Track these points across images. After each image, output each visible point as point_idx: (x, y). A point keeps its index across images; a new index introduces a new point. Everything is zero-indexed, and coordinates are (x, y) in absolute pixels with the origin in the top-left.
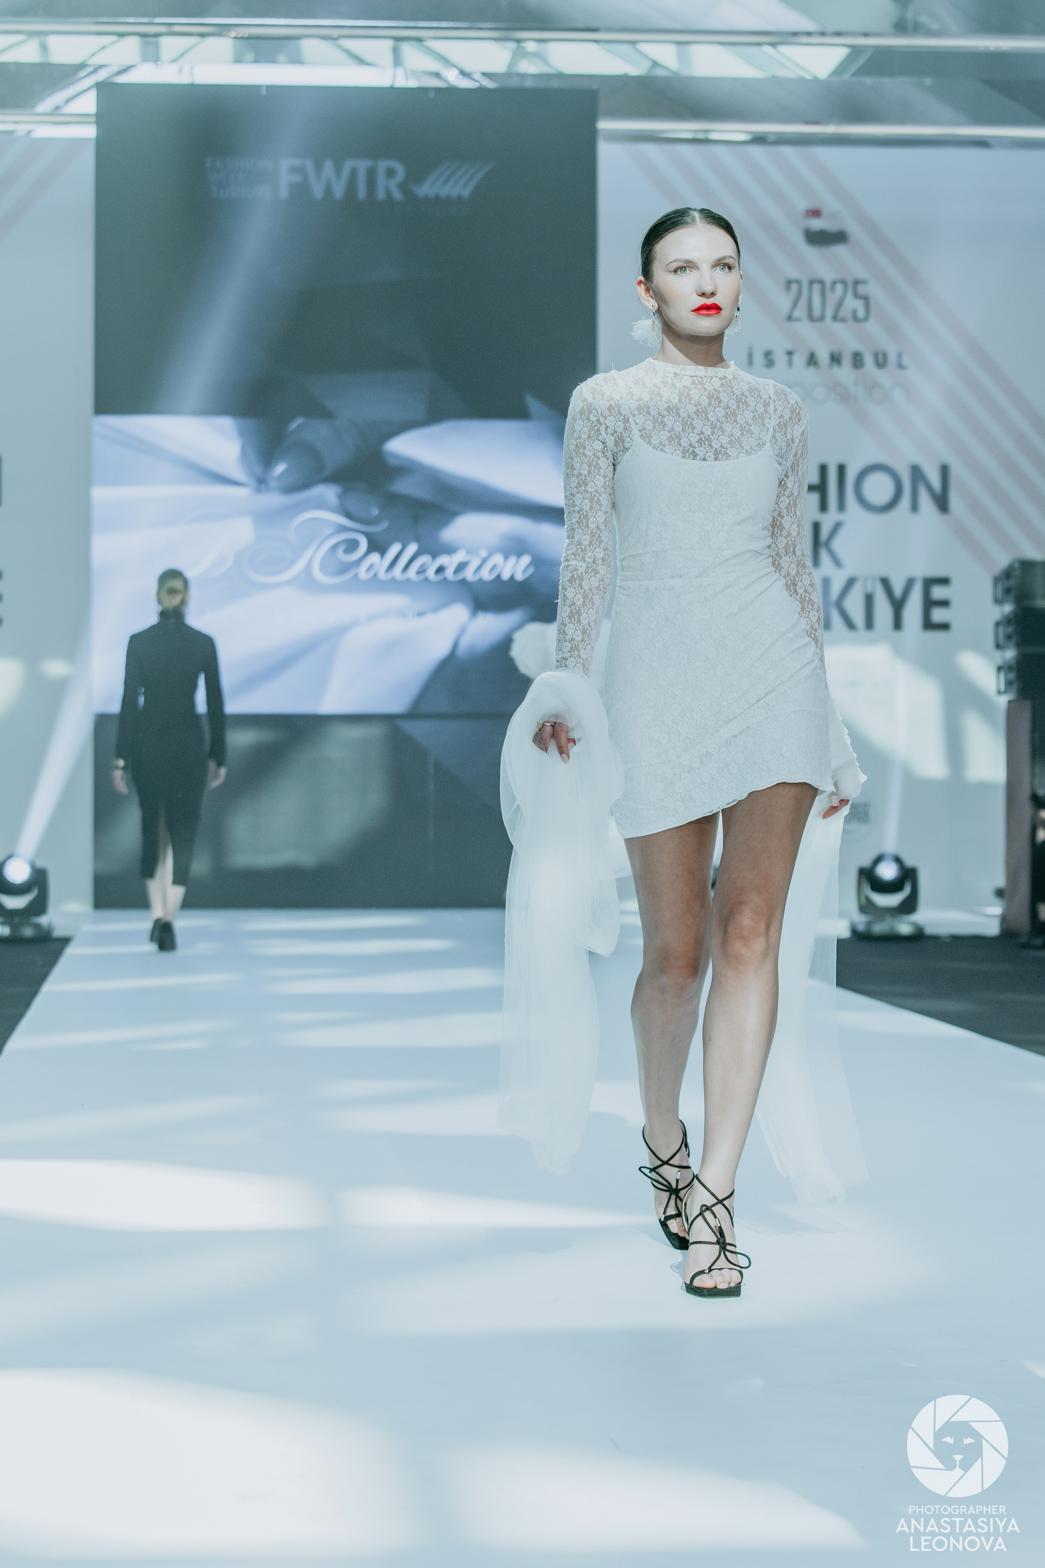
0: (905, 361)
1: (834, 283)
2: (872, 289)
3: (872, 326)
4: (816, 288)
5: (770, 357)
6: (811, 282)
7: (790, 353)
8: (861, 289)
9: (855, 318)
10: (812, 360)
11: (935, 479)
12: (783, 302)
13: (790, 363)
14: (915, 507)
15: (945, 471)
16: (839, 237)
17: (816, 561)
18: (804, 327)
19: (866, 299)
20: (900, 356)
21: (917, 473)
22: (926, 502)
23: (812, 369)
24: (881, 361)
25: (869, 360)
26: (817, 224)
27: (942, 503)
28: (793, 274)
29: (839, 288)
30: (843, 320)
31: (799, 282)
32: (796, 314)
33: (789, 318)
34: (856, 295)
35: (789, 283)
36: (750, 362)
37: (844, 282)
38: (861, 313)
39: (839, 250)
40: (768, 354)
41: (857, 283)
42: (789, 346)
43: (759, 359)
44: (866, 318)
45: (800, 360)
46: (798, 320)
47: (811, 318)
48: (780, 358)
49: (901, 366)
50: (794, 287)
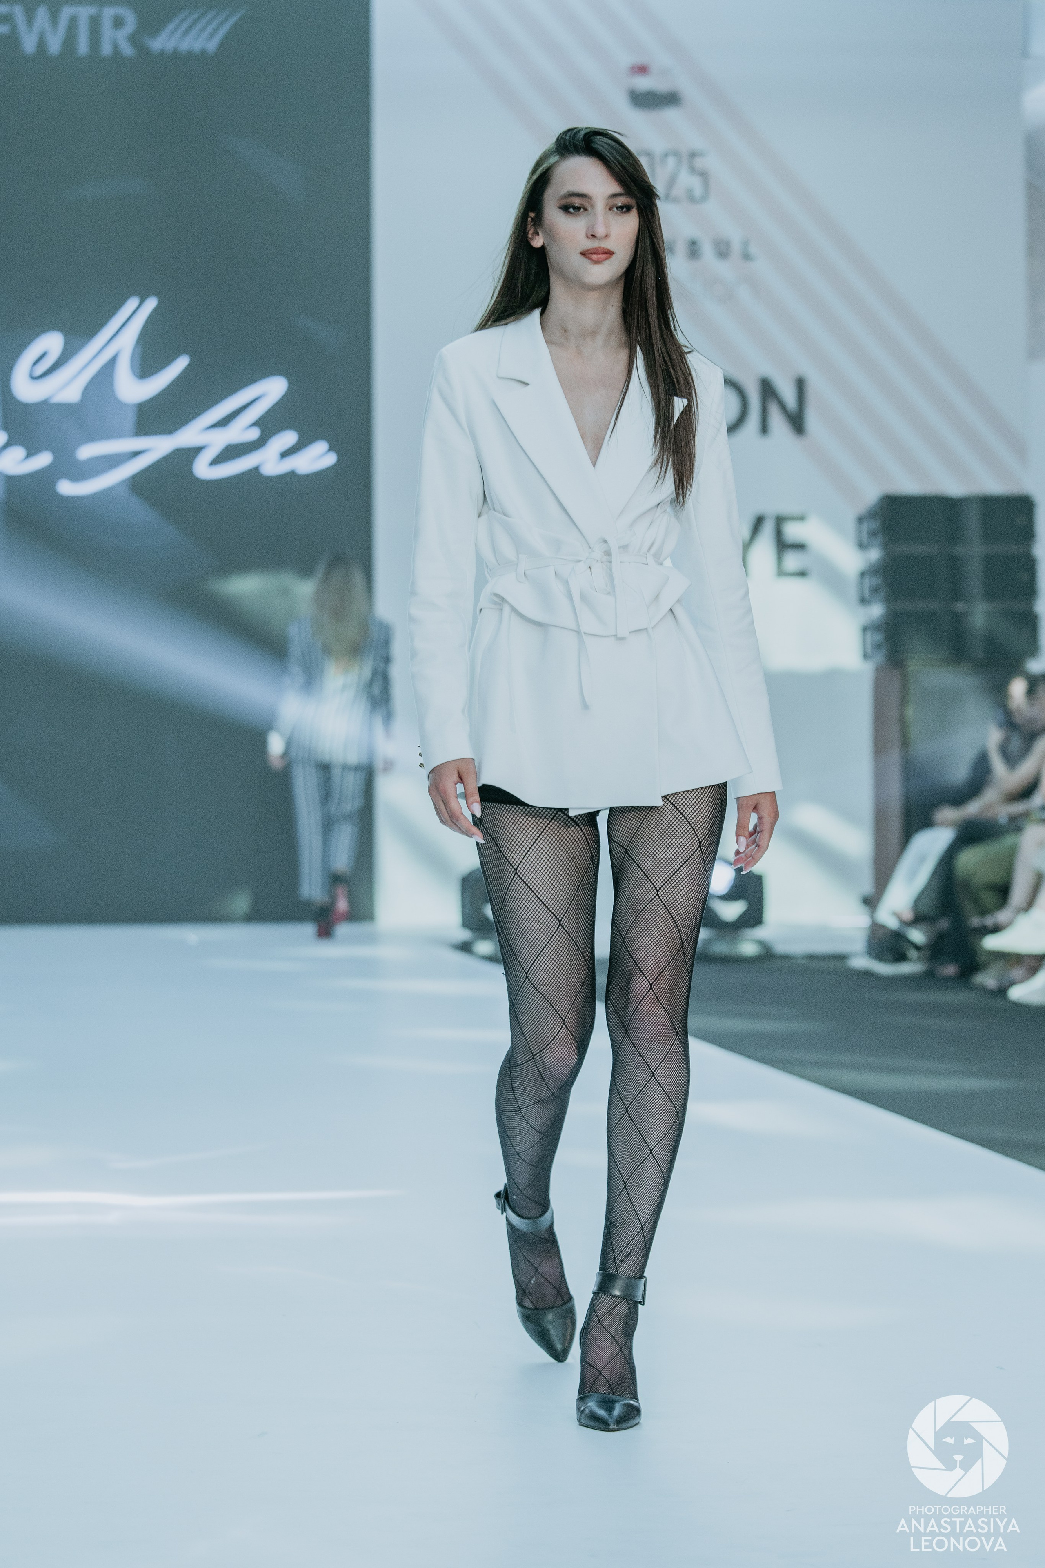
0: (753, 249)
1: (666, 155)
2: (711, 162)
3: (712, 208)
8: (699, 163)
9: (691, 198)
11: (789, 395)
14: (764, 429)
15: (801, 385)
16: (671, 99)
19: (704, 175)
20: (746, 244)
21: (767, 389)
22: (777, 420)
24: (723, 251)
25: (707, 250)
26: (643, 83)
27: (797, 423)
29: (671, 161)
30: (676, 200)
34: (692, 170)
37: (676, 154)
38: (698, 192)
39: (670, 114)
41: (693, 155)
44: (705, 198)
49: (747, 257)
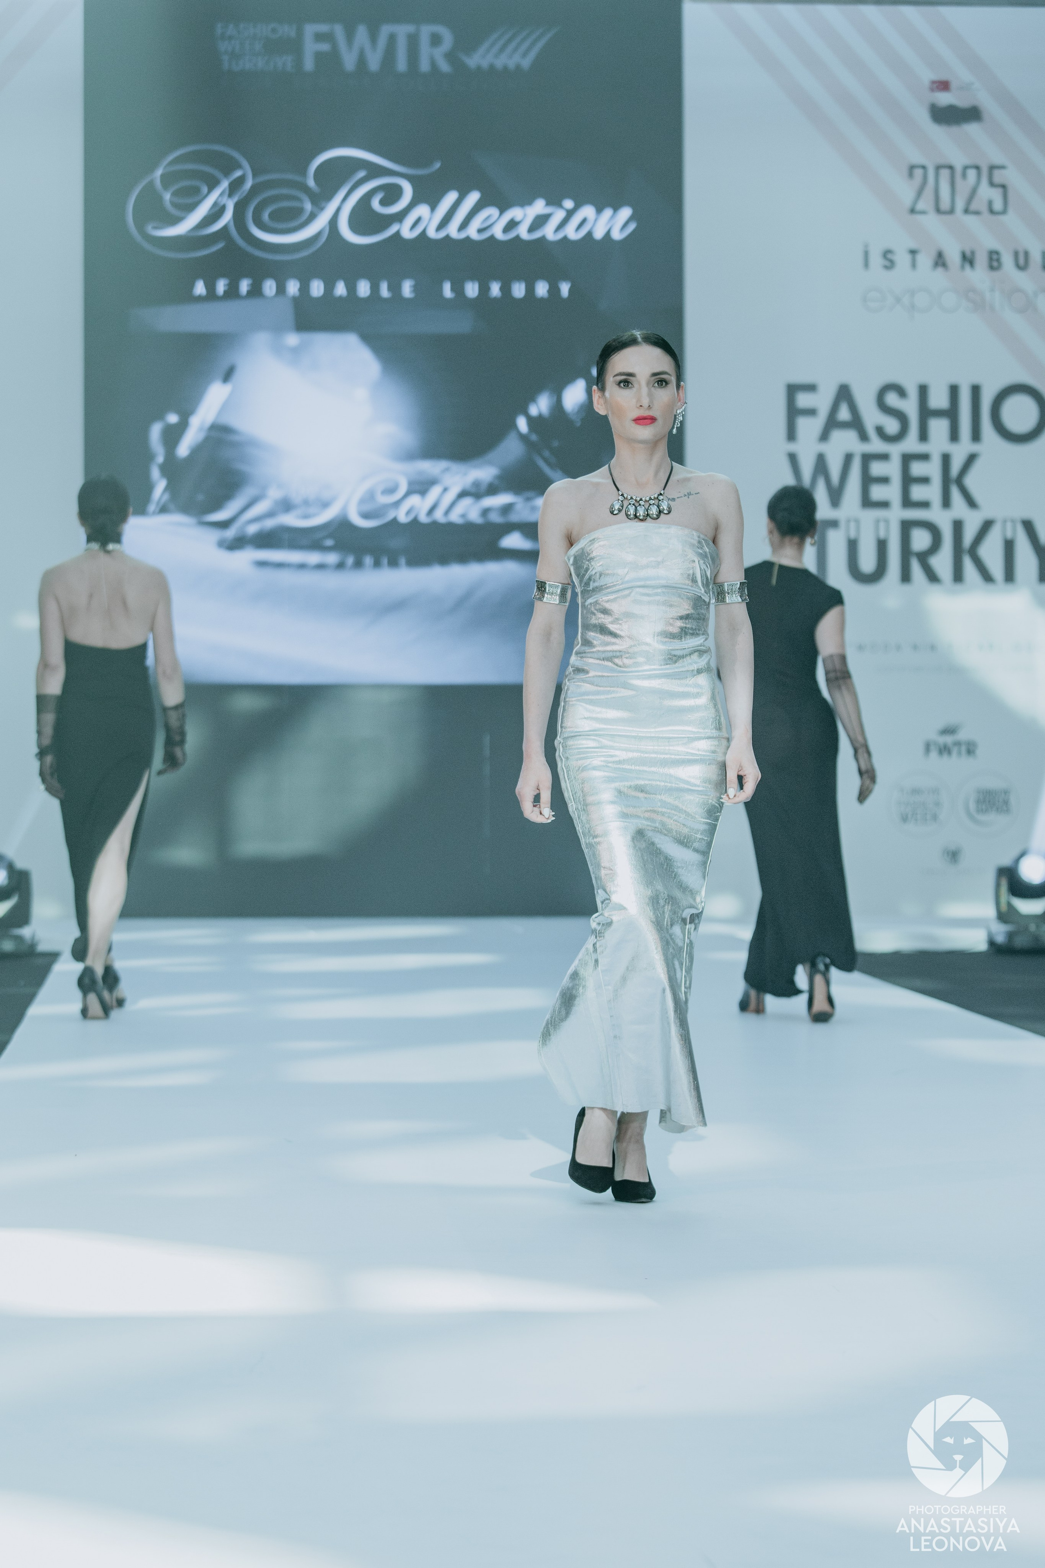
1: (966, 168)
2: (1010, 175)
3: (1011, 220)
4: (945, 174)
5: (889, 256)
6: (938, 168)
7: (913, 252)
8: (998, 176)
9: (991, 211)
10: (940, 261)
12: (905, 191)
13: (914, 265)
16: (972, 114)
17: (946, 502)
18: (931, 222)
19: (1004, 188)
23: (940, 270)
24: (1022, 262)
25: (1007, 261)
26: (944, 99)
28: (917, 158)
29: (972, 174)
30: (977, 213)
31: (924, 167)
32: (920, 206)
33: (913, 211)
34: (992, 183)
35: (912, 168)
36: (866, 264)
37: (977, 168)
38: (998, 205)
39: (971, 129)
40: (887, 255)
41: (992, 169)
42: (913, 245)
43: (876, 260)
44: (1004, 210)
45: (925, 260)
46: (923, 212)
47: (938, 210)
48: (902, 259)
50: (918, 173)
